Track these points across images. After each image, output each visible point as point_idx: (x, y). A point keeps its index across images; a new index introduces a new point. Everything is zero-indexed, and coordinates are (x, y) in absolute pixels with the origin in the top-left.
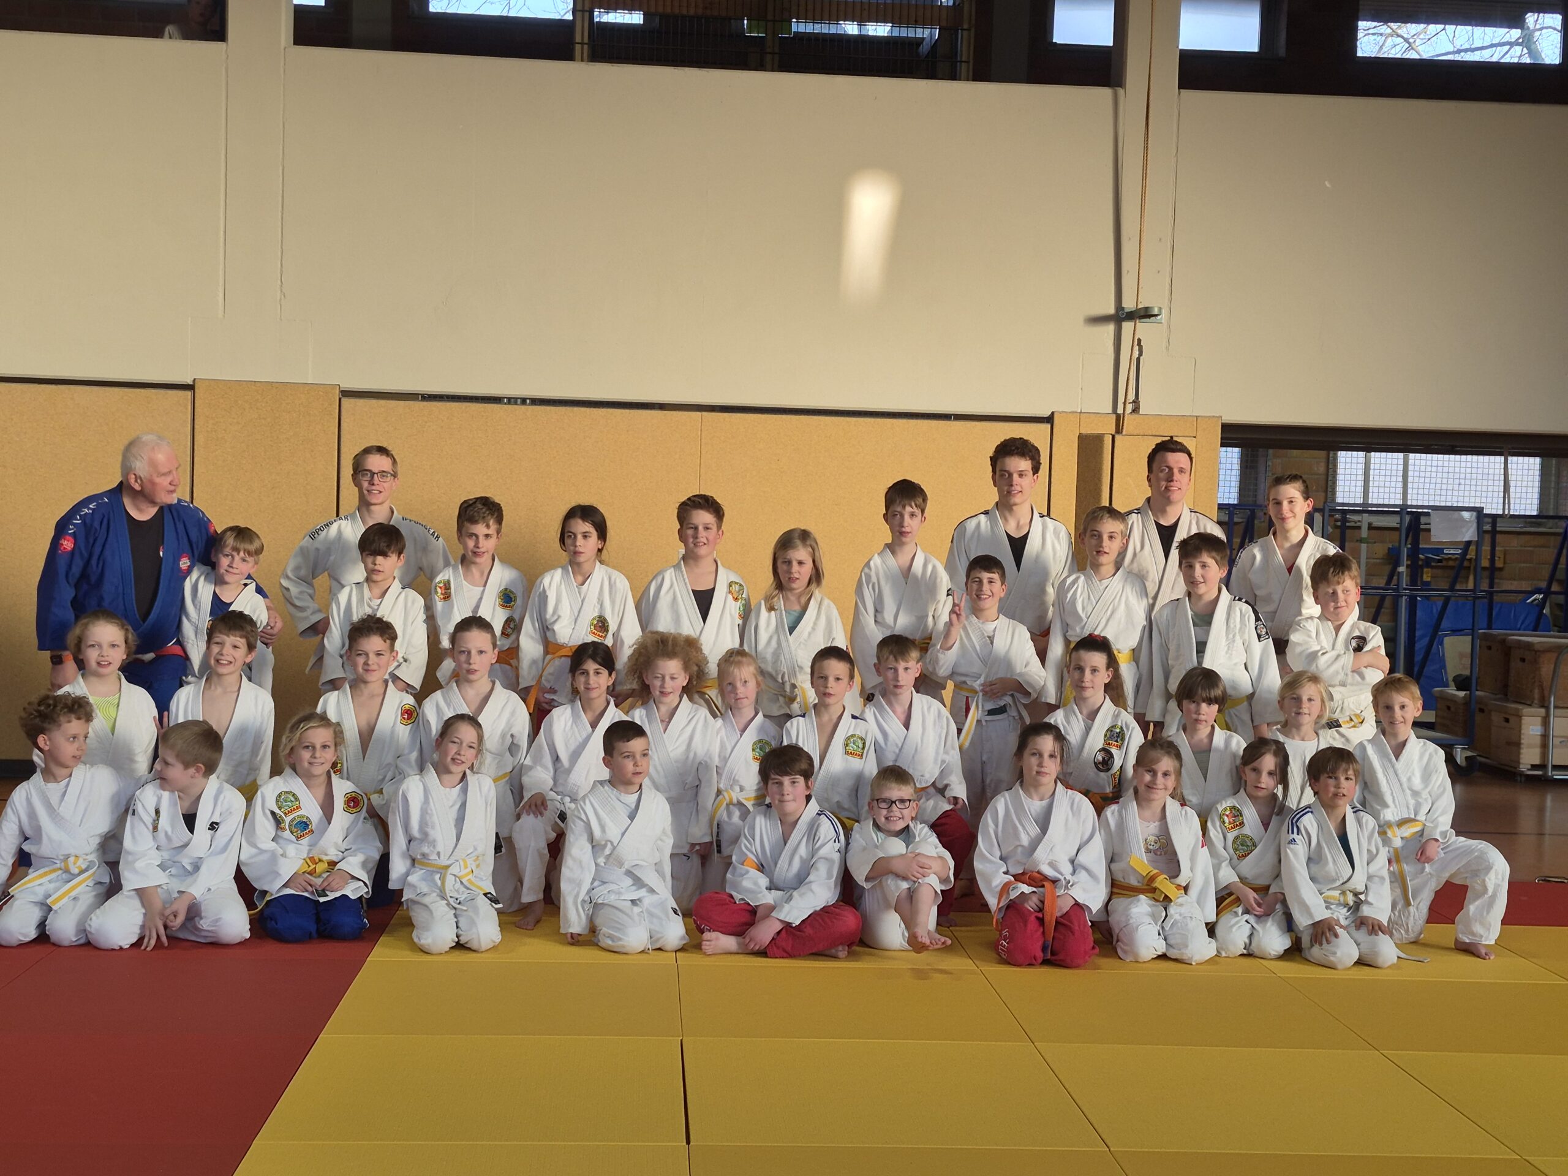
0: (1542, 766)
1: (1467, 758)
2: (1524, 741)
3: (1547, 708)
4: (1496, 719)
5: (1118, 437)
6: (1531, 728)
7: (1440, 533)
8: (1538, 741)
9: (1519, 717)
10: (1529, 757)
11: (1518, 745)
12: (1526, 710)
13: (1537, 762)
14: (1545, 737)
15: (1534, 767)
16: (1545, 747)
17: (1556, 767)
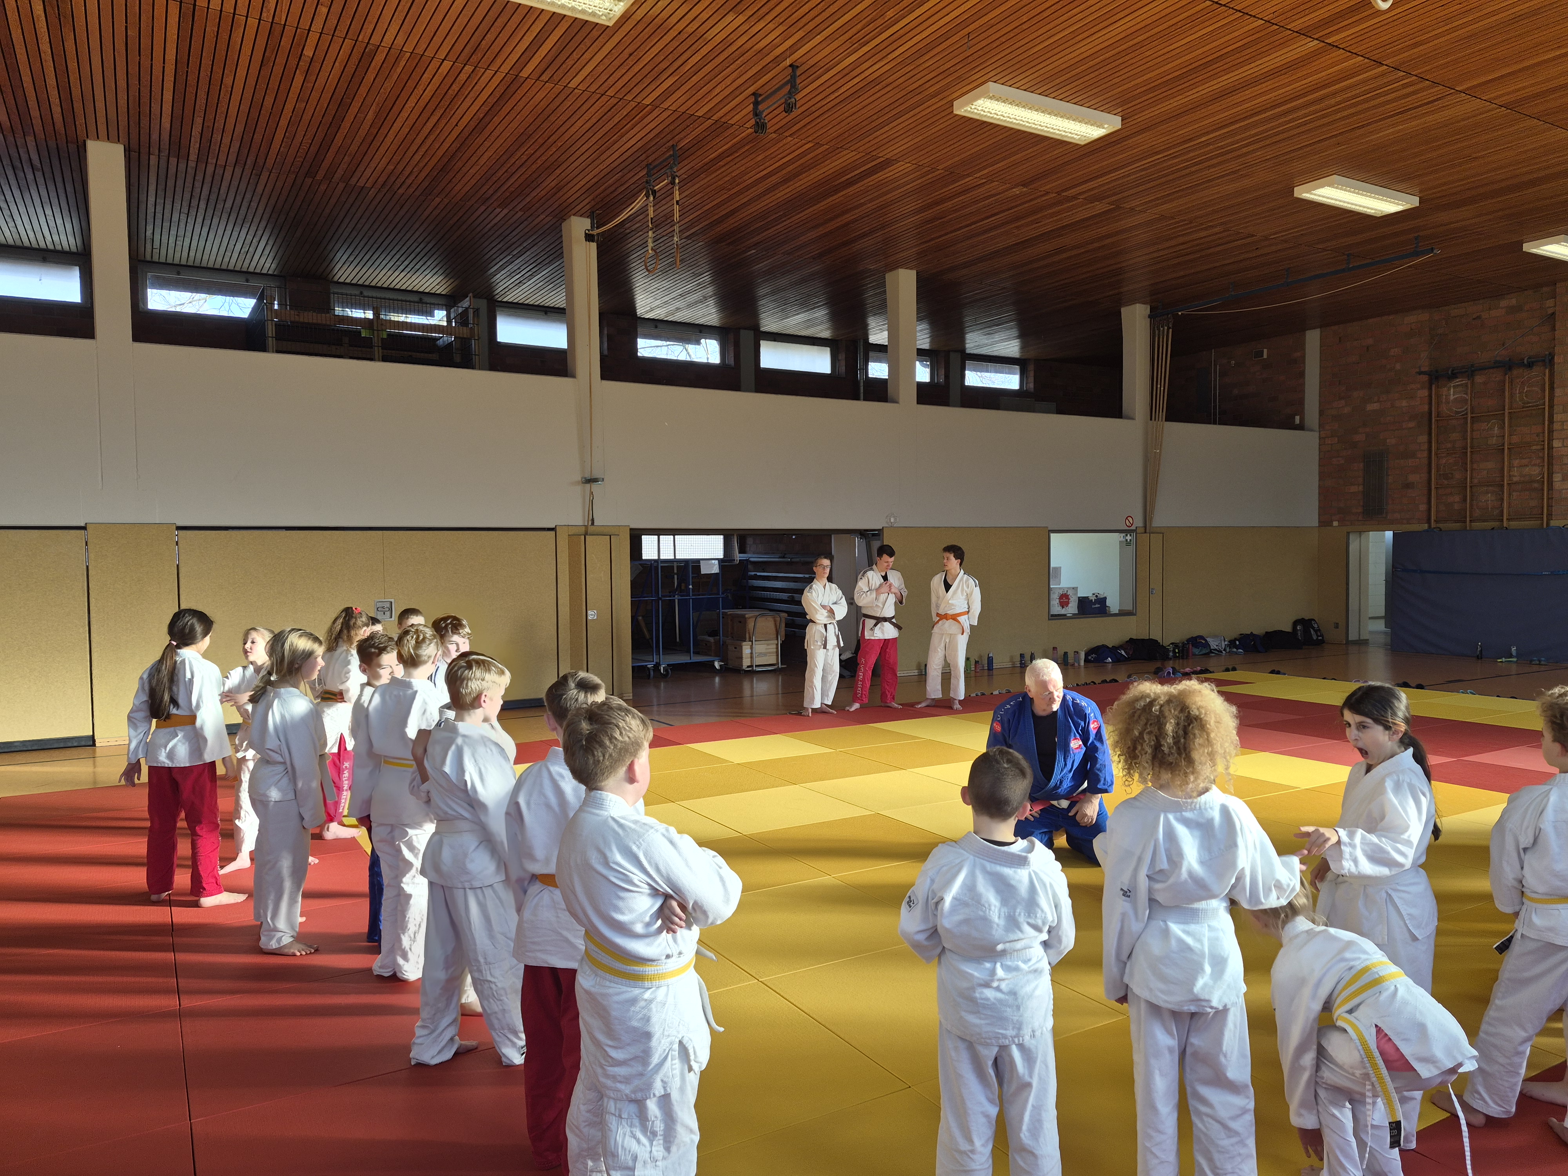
0: (751, 666)
1: (720, 666)
2: (744, 656)
3: (752, 642)
4: (731, 648)
5: (587, 537)
6: (746, 650)
7: (704, 570)
8: (749, 656)
9: (741, 647)
10: (746, 663)
11: (741, 658)
12: (744, 643)
13: (749, 664)
14: (752, 653)
15: (748, 667)
16: (752, 657)
17: (756, 666)
